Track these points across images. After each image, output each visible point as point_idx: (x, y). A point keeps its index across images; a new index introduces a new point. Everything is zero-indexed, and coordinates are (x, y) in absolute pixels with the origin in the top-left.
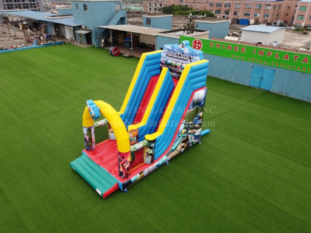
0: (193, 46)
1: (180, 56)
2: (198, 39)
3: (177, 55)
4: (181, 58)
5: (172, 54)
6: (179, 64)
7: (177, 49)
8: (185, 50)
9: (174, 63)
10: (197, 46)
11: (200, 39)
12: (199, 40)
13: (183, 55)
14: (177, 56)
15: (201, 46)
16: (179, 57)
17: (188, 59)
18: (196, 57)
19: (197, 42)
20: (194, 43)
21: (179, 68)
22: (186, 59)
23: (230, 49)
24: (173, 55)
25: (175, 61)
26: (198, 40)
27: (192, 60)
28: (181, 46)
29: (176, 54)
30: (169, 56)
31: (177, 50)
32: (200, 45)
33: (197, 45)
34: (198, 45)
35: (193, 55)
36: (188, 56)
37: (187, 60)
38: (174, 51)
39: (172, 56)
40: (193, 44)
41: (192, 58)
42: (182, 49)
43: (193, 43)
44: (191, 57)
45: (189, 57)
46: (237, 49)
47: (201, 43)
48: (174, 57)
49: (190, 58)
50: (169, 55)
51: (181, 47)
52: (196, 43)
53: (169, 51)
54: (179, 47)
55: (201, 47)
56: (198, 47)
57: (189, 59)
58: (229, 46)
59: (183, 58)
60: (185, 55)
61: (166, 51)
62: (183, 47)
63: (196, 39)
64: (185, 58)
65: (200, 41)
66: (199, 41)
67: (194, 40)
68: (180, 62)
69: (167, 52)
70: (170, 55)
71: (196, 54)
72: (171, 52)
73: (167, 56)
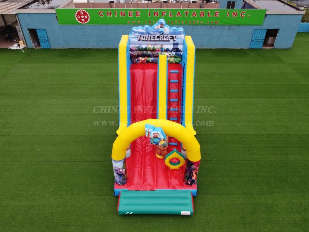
0: (78, 18)
1: (158, 37)
2: (81, 9)
3: (155, 37)
4: (160, 39)
5: (147, 36)
6: (158, 47)
7: (154, 30)
8: (165, 30)
9: (150, 47)
10: (83, 18)
11: (84, 9)
12: (84, 11)
13: (162, 36)
14: (155, 38)
15: (88, 17)
16: (158, 39)
17: (169, 39)
18: (179, 35)
19: (82, 13)
20: (77, 15)
21: (158, 51)
22: (167, 39)
23: (124, 15)
24: (148, 38)
25: (152, 45)
26: (82, 11)
27: (175, 39)
28: (159, 26)
29: (152, 36)
30: (143, 41)
31: (153, 32)
32: (86, 17)
33: (82, 17)
34: (84, 17)
35: (175, 34)
36: (169, 36)
37: (169, 41)
38: (149, 34)
39: (147, 39)
40: (77, 17)
41: (176, 37)
42: (161, 29)
43: (76, 16)
44: (174, 36)
45: (170, 37)
46: (131, 14)
47: (87, 14)
48: (150, 41)
49: (173, 38)
50: (142, 39)
51: (160, 28)
52: (81, 15)
53: (141, 35)
54: (157, 28)
55: (88, 19)
56: (84, 20)
57: (171, 39)
58: (121, 13)
59: (163, 39)
60: (166, 36)
61: (138, 35)
62: (161, 27)
63: (79, 11)
64: (165, 39)
65: (86, 12)
66: (84, 12)
67: (78, 12)
68: (159, 45)
69: (139, 37)
70: (144, 39)
71: (180, 31)
72: (145, 36)
73: (139, 40)
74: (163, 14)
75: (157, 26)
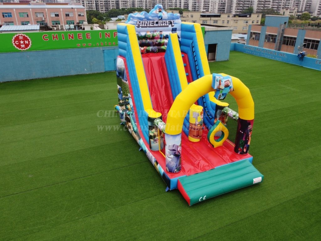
0: (15, 44)
1: (157, 23)
2: (20, 33)
3: (154, 22)
4: (159, 25)
5: (146, 22)
6: (158, 34)
7: (152, 15)
8: (164, 14)
9: (149, 34)
10: (22, 44)
11: (23, 34)
12: (23, 35)
13: (161, 21)
14: (153, 24)
15: (29, 42)
16: (157, 25)
17: (168, 25)
18: (177, 20)
19: (21, 38)
20: (15, 40)
21: (157, 38)
22: (166, 25)
23: (73, 38)
24: (147, 24)
25: (150, 32)
26: (22, 35)
27: (173, 25)
28: (158, 10)
29: (151, 22)
30: (142, 27)
31: (153, 17)
32: (26, 42)
33: (22, 42)
34: (24, 43)
35: (173, 19)
36: (167, 21)
37: (167, 26)
38: (148, 19)
39: (145, 25)
40: (15, 42)
41: (174, 22)
42: (160, 14)
43: (13, 41)
44: (172, 21)
45: (169, 22)
47: (28, 38)
48: (150, 27)
49: (171, 23)
50: (141, 25)
51: (158, 13)
52: (19, 40)
53: (140, 21)
54: (155, 13)
55: (29, 44)
56: (24, 45)
57: (169, 24)
58: (69, 35)
59: (161, 25)
60: (164, 21)
61: (136, 21)
62: (160, 12)
63: (18, 35)
64: (164, 25)
65: (26, 36)
66: (24, 37)
67: (15, 37)
68: (158, 31)
69: (138, 23)
70: (143, 25)
72: (144, 22)
73: (138, 27)
74: (115, 35)
75: (155, 11)
